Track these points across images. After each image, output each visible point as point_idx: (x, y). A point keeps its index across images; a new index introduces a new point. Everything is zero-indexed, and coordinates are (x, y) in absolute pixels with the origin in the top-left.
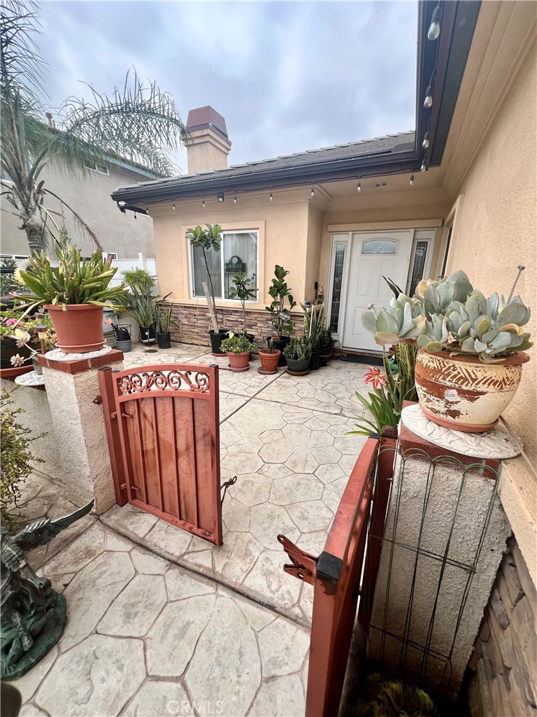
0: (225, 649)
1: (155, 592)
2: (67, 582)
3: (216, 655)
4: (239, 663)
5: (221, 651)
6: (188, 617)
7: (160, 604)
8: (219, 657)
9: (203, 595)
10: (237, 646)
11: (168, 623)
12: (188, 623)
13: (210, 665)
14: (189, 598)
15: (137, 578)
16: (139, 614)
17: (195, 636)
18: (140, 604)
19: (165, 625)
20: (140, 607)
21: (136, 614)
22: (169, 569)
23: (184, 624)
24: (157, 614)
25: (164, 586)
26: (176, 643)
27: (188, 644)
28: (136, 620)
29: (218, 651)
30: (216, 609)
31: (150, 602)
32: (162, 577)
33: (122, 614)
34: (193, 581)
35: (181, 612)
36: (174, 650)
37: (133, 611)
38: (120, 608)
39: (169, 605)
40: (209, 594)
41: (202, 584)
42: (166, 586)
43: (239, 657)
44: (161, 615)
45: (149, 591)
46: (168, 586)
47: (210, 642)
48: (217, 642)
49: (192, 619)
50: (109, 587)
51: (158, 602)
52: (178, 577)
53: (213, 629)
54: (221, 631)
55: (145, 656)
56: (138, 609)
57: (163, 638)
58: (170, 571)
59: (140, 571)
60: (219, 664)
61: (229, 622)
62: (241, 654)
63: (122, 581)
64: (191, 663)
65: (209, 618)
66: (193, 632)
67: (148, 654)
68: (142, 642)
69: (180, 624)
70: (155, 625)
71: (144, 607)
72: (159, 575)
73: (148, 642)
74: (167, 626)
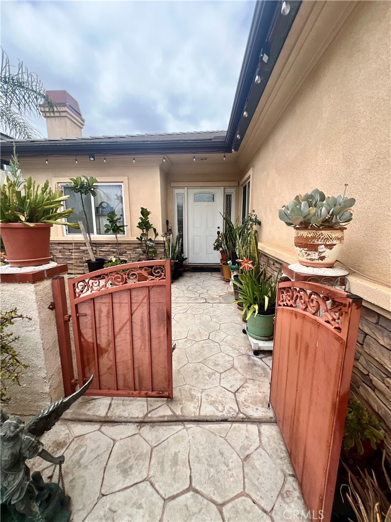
0: (210, 456)
1: (138, 446)
2: (50, 474)
3: (206, 463)
4: (223, 459)
5: (209, 458)
6: (173, 450)
7: (147, 453)
8: (209, 462)
9: (176, 433)
10: (216, 451)
11: (161, 461)
12: (176, 454)
13: (206, 470)
14: (167, 439)
15: (117, 444)
16: (134, 466)
17: (186, 459)
18: (130, 460)
19: (158, 463)
20: (132, 461)
21: (131, 468)
22: (140, 428)
23: (173, 455)
24: (148, 459)
25: (143, 440)
26: (174, 469)
27: (183, 466)
28: (133, 471)
29: (207, 460)
30: (190, 437)
31: (137, 454)
32: (138, 435)
33: (119, 472)
34: (164, 427)
35: (167, 450)
36: (175, 474)
37: (127, 466)
38: (115, 469)
39: (154, 450)
40: (180, 430)
41: (172, 427)
42: (144, 439)
43: (221, 456)
44: (152, 459)
45: (132, 448)
46: (146, 439)
47: (197, 457)
48: (202, 455)
49: (177, 451)
50: (96, 460)
51: (145, 452)
52: (151, 429)
53: (195, 449)
54: (202, 447)
55: (155, 489)
56: (131, 464)
57: (162, 471)
58: (142, 429)
59: (117, 438)
60: (211, 466)
61: (204, 440)
62: (222, 454)
63: (105, 451)
64: (192, 475)
65: (189, 445)
66: (183, 456)
67: (157, 487)
68: (148, 482)
69: (170, 457)
70: (151, 466)
71: (135, 460)
72: (135, 434)
73: (152, 479)
74: (161, 463)
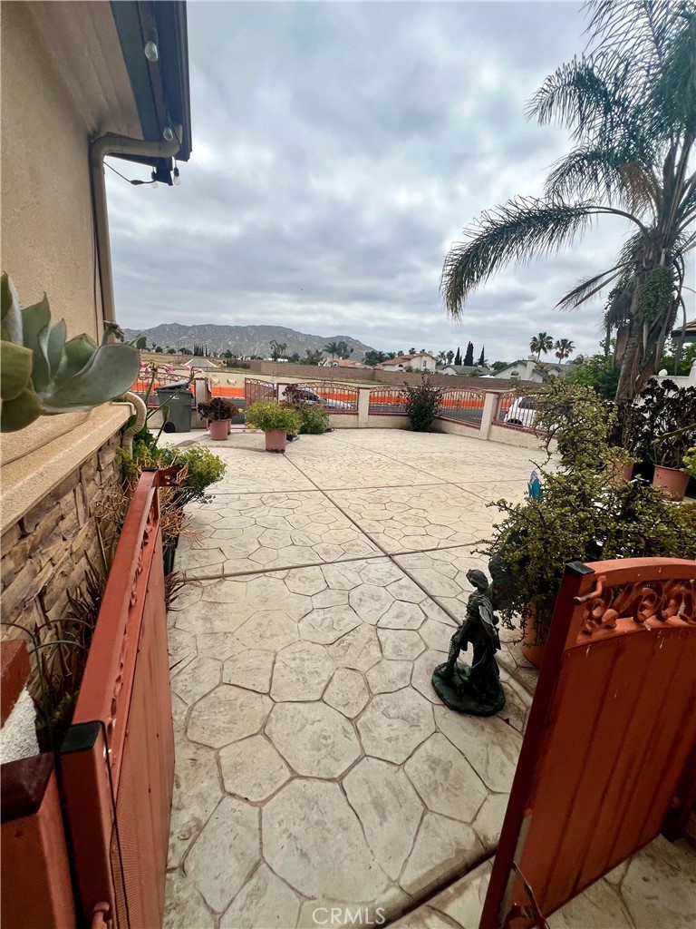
0: (325, 840)
1: (449, 801)
2: (510, 722)
3: (328, 826)
4: (299, 846)
5: (326, 834)
6: (392, 821)
7: (429, 799)
8: (323, 828)
9: (406, 861)
10: (315, 857)
11: (400, 796)
12: (384, 818)
13: (326, 812)
14: (415, 840)
15: (483, 790)
16: (431, 773)
17: (364, 817)
18: (443, 777)
19: (401, 792)
20: (438, 776)
21: (434, 770)
22: (478, 838)
23: (387, 813)
24: (419, 790)
25: (452, 816)
26: (374, 793)
27: (363, 804)
28: (426, 767)
29: (328, 831)
30: (375, 865)
31: (440, 789)
32: (469, 820)
33: (442, 758)
34: (438, 862)
35: (403, 817)
36: (369, 788)
37: (439, 769)
38: (450, 758)
39: (422, 809)
40: (403, 870)
41: (424, 871)
42: (451, 819)
43: (304, 851)
44: (415, 793)
45: (456, 795)
46: (450, 821)
47: (346, 829)
48: (339, 836)
49: (385, 825)
50: (485, 756)
51: (434, 799)
52: (458, 844)
53: (356, 842)
54: (345, 851)
55: (384, 761)
56: (438, 772)
57: (388, 783)
58: (473, 837)
59: (491, 797)
60: (317, 823)
61: (346, 871)
62: (304, 855)
63: (486, 771)
64: (343, 797)
65: (371, 847)
66: (371, 818)
67: (384, 763)
68: (398, 763)
69: (390, 808)
70: (408, 782)
71: (436, 781)
72: (475, 819)
73: (395, 768)
74: (397, 794)
